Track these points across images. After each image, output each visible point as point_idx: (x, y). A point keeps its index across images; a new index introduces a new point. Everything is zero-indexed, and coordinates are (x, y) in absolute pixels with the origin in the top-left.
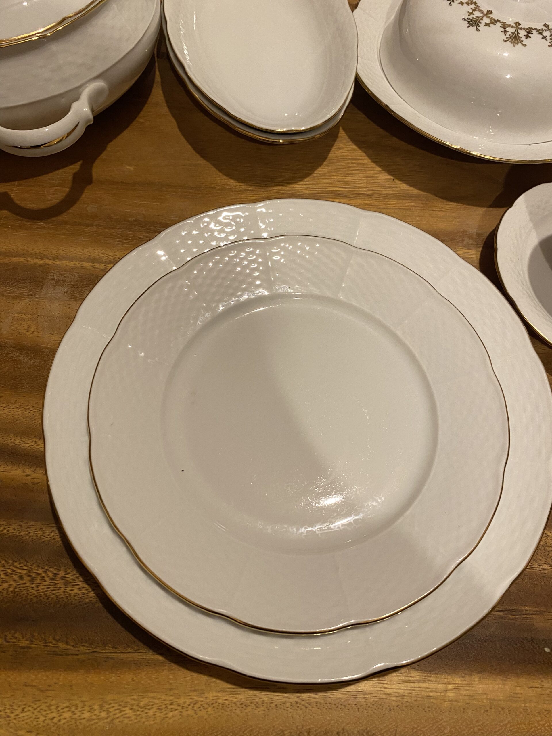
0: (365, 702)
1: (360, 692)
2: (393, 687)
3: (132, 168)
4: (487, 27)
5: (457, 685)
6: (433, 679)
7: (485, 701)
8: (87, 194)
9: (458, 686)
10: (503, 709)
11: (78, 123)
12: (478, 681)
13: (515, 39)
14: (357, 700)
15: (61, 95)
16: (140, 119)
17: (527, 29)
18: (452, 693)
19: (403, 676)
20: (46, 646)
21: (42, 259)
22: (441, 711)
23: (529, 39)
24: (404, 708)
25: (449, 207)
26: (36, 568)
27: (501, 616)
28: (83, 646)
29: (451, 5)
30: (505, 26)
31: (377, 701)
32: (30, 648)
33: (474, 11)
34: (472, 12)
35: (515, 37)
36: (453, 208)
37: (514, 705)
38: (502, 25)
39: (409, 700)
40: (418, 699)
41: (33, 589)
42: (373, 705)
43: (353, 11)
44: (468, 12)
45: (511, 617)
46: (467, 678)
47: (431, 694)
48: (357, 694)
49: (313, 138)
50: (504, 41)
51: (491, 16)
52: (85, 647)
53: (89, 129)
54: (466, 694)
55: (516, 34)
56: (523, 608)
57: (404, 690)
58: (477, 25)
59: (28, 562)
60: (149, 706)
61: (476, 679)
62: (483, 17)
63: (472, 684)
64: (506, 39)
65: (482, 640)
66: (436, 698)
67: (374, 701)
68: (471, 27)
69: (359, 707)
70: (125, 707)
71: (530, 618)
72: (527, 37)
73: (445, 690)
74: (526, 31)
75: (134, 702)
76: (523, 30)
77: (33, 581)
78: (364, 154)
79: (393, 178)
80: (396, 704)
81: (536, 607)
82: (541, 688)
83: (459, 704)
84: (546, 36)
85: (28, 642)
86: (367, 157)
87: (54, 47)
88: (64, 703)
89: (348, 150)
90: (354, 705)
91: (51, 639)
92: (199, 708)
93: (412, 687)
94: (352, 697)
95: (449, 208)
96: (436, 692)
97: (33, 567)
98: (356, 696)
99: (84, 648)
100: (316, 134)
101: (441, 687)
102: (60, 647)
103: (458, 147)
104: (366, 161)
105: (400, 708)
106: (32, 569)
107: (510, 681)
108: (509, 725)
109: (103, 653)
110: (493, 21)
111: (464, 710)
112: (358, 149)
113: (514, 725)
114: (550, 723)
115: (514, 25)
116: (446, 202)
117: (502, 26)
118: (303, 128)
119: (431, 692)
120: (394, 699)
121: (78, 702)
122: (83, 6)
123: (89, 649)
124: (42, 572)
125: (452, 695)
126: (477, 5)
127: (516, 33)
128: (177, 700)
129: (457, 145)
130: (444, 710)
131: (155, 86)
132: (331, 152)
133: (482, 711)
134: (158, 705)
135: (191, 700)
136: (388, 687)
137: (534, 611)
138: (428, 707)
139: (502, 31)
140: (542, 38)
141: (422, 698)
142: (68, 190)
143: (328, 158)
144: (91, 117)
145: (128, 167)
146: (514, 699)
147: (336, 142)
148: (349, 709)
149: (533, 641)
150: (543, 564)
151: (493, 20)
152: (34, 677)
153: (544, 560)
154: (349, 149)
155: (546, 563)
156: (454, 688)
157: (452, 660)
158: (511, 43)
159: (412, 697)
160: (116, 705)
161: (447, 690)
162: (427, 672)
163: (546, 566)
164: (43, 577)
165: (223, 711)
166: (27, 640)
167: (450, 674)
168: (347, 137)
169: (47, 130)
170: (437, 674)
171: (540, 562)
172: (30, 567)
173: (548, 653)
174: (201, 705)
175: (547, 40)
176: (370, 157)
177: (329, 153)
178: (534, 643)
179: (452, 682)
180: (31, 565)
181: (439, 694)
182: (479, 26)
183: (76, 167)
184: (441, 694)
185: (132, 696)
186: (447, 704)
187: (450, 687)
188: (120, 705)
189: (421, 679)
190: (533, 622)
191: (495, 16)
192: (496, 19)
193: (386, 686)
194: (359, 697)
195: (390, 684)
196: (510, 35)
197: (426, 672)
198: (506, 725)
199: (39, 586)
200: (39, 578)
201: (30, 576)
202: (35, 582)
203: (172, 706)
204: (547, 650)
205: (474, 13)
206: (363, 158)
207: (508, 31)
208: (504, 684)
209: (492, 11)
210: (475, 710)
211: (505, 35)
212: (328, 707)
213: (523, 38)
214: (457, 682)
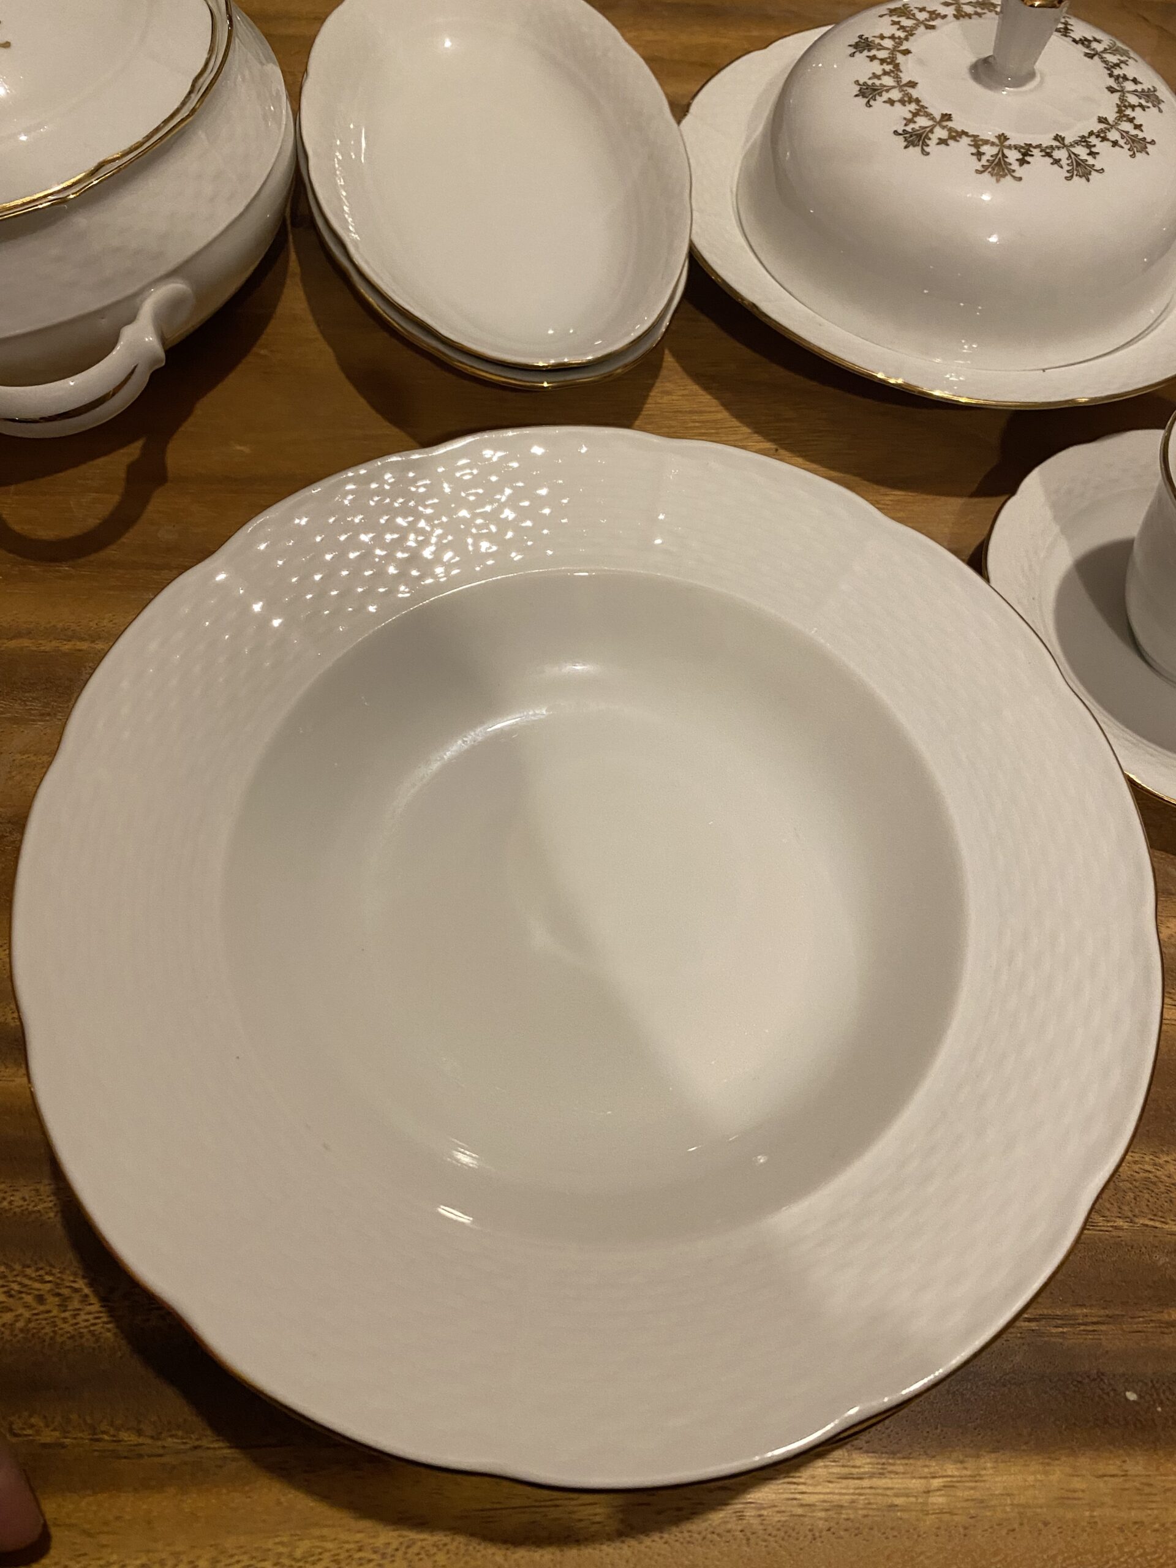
0: (762, 1524)
1: (749, 1505)
2: (819, 1489)
3: (246, 449)
4: (943, 146)
5: (949, 1479)
6: (901, 1469)
7: (1008, 1509)
8: (159, 503)
9: (951, 1481)
10: (1046, 1524)
11: (135, 367)
12: (992, 1468)
13: (999, 167)
14: (745, 1522)
15: (100, 313)
16: (260, 349)
17: (1022, 147)
18: (940, 1496)
19: (837, 1466)
20: (98, 1440)
21: (69, 641)
22: (919, 1536)
23: (1025, 166)
24: (842, 1533)
25: (891, 501)
26: (72, 1278)
27: (1033, 1330)
28: (172, 1436)
29: (870, 106)
30: (977, 143)
31: (785, 1521)
32: (63, 1446)
33: (916, 116)
34: (912, 119)
35: (999, 164)
36: (899, 501)
37: (1070, 1515)
38: (972, 141)
39: (852, 1516)
40: (871, 1513)
41: (66, 1322)
42: (779, 1530)
43: (679, 122)
44: (905, 119)
45: (1054, 1330)
46: (971, 1463)
47: (899, 1501)
48: (745, 1508)
49: (609, 376)
50: (977, 171)
51: (950, 124)
52: (176, 1438)
53: (158, 378)
54: (970, 1498)
55: (1000, 159)
56: (1078, 1311)
57: (841, 1494)
58: (923, 143)
59: (54, 1267)
60: (313, 1555)
61: (989, 1465)
62: (933, 127)
63: (979, 1475)
64: (982, 169)
65: (997, 1382)
66: (904, 1509)
67: (779, 1521)
68: (911, 148)
69: (749, 1534)
70: (264, 1560)
71: (1094, 1331)
72: (1022, 162)
73: (926, 1490)
74: (1019, 151)
75: (281, 1549)
76: (1013, 149)
77: (66, 1306)
78: (715, 402)
79: (775, 447)
80: (827, 1525)
81: (1104, 1308)
82: (1123, 1476)
83: (954, 1517)
84: (1060, 160)
85: (57, 1434)
86: (721, 408)
87: (81, 221)
88: (136, 1559)
89: (683, 395)
90: (738, 1533)
91: (104, 1426)
92: (418, 1554)
93: (858, 1488)
94: (734, 1515)
95: (890, 503)
96: (907, 1496)
97: (64, 1277)
98: (743, 1512)
99: (175, 1440)
100: (616, 367)
101: (916, 1484)
102: (126, 1441)
103: (900, 381)
104: (719, 416)
105: (834, 1534)
106: (63, 1280)
107: (1059, 1465)
108: (1060, 1559)
109: (214, 1449)
110: (954, 134)
111: (966, 1531)
112: (701, 392)
113: (1070, 1558)
114: (1144, 1549)
115: (996, 141)
116: (883, 490)
117: (972, 143)
118: (590, 358)
119: (897, 1495)
120: (822, 1514)
121: (164, 1555)
122: (139, 139)
123: (186, 1443)
124: (83, 1287)
125: (941, 1500)
126: (921, 104)
127: (1000, 155)
128: (371, 1541)
129: (897, 378)
130: (924, 1533)
131: (288, 281)
132: (650, 400)
133: (1004, 1532)
134: (332, 1553)
135: (401, 1540)
136: (808, 1491)
137: (1100, 1317)
138: (892, 1529)
139: (972, 154)
140: (1052, 164)
141: (878, 1510)
142: (117, 498)
143: (643, 413)
144: (160, 353)
145: (239, 448)
146: (1070, 1502)
147: (659, 380)
148: (728, 1542)
149: (1102, 1380)
150: (1114, 1219)
151: (954, 132)
152: (71, 1506)
153: (1115, 1209)
154: (686, 392)
155: (1120, 1215)
156: (944, 1486)
157: (937, 1428)
158: (992, 175)
159: (856, 1509)
160: (245, 1558)
161: (928, 1492)
162: (887, 1455)
163: (1120, 1223)
164: (86, 1296)
165: (468, 1558)
166: (55, 1430)
167: (934, 1457)
168: (679, 369)
169: (72, 384)
170: (909, 1458)
171: (1107, 1213)
172: (59, 1275)
173: (1134, 1401)
174: (423, 1548)
175: (1062, 167)
176: (727, 406)
177: (644, 403)
178: (1104, 1383)
179: (938, 1472)
180: (60, 1272)
181: (913, 1499)
182: (928, 145)
183: (133, 451)
184: (917, 1500)
185: (278, 1536)
186: (930, 1520)
187: (936, 1483)
188: (253, 1558)
189: (875, 1470)
190: (1100, 1339)
191: (956, 124)
192: (959, 130)
193: (802, 1488)
194: (748, 1514)
195: (811, 1485)
196: (988, 161)
197: (884, 1455)
198: (1054, 1557)
199: (78, 1314)
200: (77, 1297)
201: (58, 1295)
202: (69, 1308)
203: (361, 1554)
204: (1131, 1396)
205: (916, 119)
206: (713, 409)
207: (984, 154)
208: (1046, 1473)
209: (950, 115)
210: (990, 1530)
211: (979, 160)
212: (684, 1538)
213: (1015, 166)
214: (950, 1473)
